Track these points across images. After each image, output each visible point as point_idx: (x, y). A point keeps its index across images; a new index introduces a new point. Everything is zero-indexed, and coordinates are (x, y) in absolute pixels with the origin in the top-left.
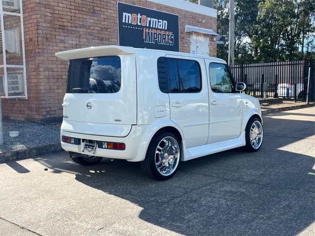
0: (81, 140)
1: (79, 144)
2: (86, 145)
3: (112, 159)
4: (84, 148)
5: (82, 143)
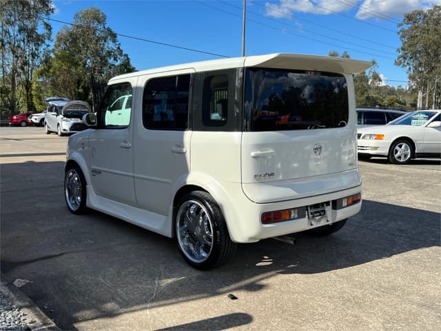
1: (304, 215)
4: (310, 219)
5: (306, 213)
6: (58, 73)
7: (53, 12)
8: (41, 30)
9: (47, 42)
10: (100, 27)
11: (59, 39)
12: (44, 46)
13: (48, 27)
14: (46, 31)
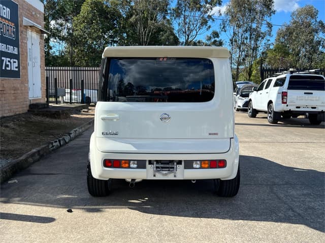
0: (147, 163)
1: (144, 167)
2: (157, 167)
3: (194, 180)
4: (154, 171)
5: (148, 166)
6: (273, 62)
7: (274, 13)
8: (264, 29)
9: (268, 37)
10: (313, 21)
11: (279, 35)
12: (264, 41)
13: (270, 26)
14: (268, 29)
